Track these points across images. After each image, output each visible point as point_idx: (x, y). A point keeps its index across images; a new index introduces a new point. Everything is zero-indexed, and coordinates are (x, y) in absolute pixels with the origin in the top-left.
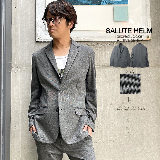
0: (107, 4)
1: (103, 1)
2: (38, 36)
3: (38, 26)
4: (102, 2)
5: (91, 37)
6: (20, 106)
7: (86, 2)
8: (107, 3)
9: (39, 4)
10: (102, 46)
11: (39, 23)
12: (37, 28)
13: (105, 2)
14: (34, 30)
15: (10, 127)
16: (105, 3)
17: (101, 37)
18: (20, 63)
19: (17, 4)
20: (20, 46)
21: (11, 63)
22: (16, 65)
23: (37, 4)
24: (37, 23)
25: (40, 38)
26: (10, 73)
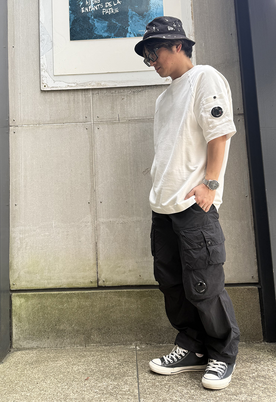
0: (135, 36)
1: (130, 32)
2: (43, 83)
3: (43, 70)
4: (128, 34)
5: (114, 82)
6: (22, 177)
7: (106, 34)
8: (135, 34)
9: (44, 40)
10: (131, 93)
11: (44, 66)
12: (42, 73)
13: (133, 33)
14: (38, 76)
15: (9, 206)
16: (132, 35)
17: (127, 81)
18: (21, 120)
19: (15, 42)
20: (20, 98)
21: (8, 121)
22: (15, 123)
23: (41, 41)
24: (43, 66)
25: (46, 86)
26: (8, 133)
